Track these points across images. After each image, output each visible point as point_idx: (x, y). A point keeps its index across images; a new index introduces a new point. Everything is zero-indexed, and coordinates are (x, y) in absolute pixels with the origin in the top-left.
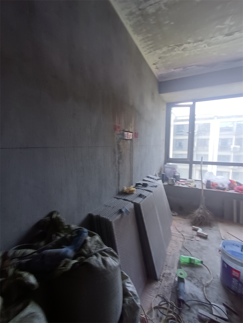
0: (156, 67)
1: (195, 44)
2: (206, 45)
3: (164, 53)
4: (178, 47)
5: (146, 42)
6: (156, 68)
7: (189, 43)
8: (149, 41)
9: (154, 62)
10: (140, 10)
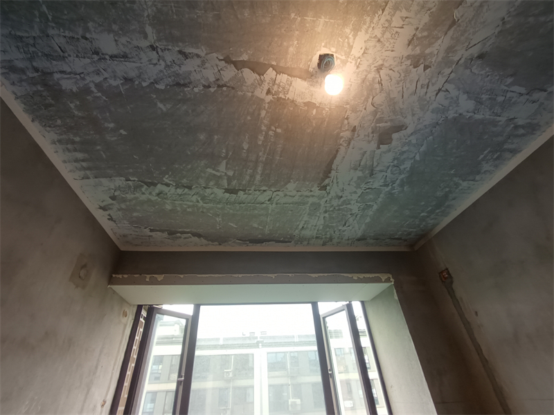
0: (109, 215)
1: (180, 191)
2: (199, 199)
3: (119, 188)
4: (145, 186)
5: (69, 150)
6: (109, 219)
7: (168, 185)
8: (75, 150)
9: (102, 205)
10: (36, 70)
